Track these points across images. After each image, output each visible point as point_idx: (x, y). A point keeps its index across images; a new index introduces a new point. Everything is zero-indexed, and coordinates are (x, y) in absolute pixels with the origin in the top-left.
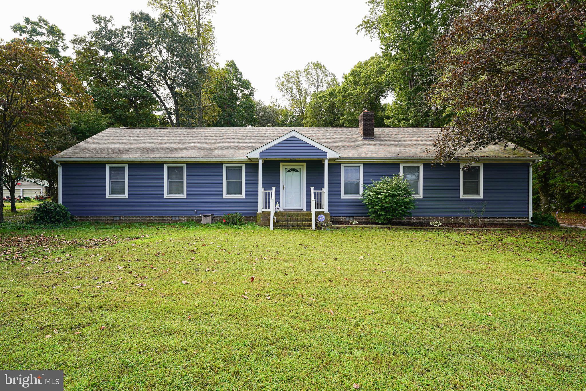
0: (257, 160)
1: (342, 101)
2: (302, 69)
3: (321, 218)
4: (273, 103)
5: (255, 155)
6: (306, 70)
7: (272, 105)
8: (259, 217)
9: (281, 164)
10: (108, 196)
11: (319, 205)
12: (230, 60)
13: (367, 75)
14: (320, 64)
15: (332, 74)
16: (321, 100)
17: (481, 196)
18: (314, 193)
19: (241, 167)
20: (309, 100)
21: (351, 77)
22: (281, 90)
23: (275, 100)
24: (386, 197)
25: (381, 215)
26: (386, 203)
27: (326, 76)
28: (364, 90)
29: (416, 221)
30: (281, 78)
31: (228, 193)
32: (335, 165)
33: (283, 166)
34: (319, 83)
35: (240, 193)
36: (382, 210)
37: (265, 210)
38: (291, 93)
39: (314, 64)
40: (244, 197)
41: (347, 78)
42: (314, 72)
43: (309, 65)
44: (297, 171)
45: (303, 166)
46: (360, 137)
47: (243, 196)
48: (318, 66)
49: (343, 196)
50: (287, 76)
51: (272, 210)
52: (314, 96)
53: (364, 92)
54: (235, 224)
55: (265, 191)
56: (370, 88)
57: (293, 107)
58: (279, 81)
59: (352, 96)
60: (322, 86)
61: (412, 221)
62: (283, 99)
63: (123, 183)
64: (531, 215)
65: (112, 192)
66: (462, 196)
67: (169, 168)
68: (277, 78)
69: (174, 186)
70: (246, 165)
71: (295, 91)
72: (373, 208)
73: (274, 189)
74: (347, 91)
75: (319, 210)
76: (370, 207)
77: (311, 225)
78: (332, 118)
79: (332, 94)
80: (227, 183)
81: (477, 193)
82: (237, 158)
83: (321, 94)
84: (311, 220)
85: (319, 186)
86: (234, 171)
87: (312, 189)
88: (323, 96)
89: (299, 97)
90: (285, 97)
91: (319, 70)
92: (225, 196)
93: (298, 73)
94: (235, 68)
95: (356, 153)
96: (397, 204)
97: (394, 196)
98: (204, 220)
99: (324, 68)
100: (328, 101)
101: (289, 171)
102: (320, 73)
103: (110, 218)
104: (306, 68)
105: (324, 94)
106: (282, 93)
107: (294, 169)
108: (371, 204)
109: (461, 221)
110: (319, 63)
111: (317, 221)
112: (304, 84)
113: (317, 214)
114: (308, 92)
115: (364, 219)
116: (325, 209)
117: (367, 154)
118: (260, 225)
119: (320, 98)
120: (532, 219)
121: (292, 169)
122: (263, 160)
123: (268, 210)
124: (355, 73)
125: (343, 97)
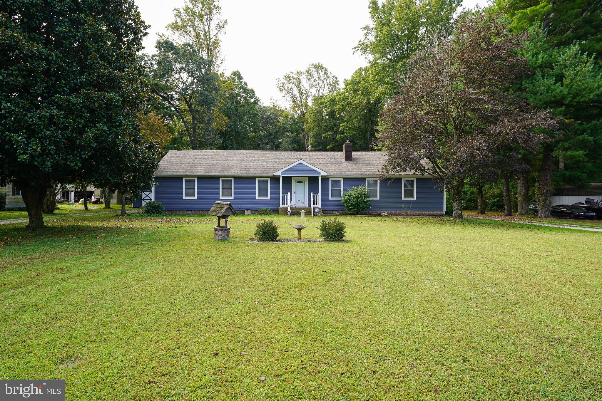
0: (280, 176)
1: (342, 109)
2: (303, 71)
3: (317, 210)
4: (273, 104)
5: (278, 174)
6: (307, 72)
7: (272, 106)
8: (280, 210)
10: (184, 198)
11: (316, 203)
12: (236, 70)
13: (365, 86)
14: (322, 66)
15: (334, 76)
16: (322, 105)
17: (415, 198)
18: (313, 196)
19: (268, 180)
20: (310, 104)
21: (351, 86)
22: (281, 90)
23: (275, 101)
24: (354, 198)
25: (351, 209)
26: (354, 202)
27: (328, 77)
28: (362, 100)
29: (375, 213)
30: (281, 79)
31: (259, 196)
32: (325, 179)
33: (294, 179)
34: (321, 85)
35: (267, 196)
36: (351, 206)
37: (284, 206)
38: (292, 94)
39: (316, 65)
41: (347, 86)
42: (316, 73)
43: (311, 66)
44: (302, 183)
45: (306, 179)
46: (344, 159)
47: (269, 198)
48: (319, 67)
49: (331, 198)
50: (288, 78)
51: (289, 206)
52: (316, 100)
53: (362, 102)
54: (267, 214)
55: (284, 195)
56: (367, 99)
57: (293, 108)
58: (280, 82)
59: (351, 104)
60: (323, 87)
61: (373, 213)
62: (283, 100)
63: (193, 190)
64: (445, 210)
65: (187, 195)
66: (403, 199)
67: (222, 180)
68: (277, 79)
69: (225, 191)
70: (271, 178)
71: (296, 92)
72: (346, 205)
73: (289, 193)
74: (346, 101)
75: (316, 206)
76: (345, 204)
77: (311, 214)
78: (333, 123)
79: (332, 101)
80: (259, 190)
81: (413, 196)
82: (266, 175)
83: (322, 100)
84: (311, 212)
85: (316, 192)
86: (263, 183)
87: (312, 193)
88: (324, 101)
89: (300, 98)
90: (285, 98)
91: (320, 71)
92: (257, 198)
93: (299, 73)
94: (240, 77)
95: (339, 171)
96: (360, 202)
97: (358, 198)
98: (246, 212)
99: (326, 69)
100: (329, 107)
101: (297, 183)
102: (322, 74)
103: (185, 212)
104: (308, 69)
105: (326, 100)
106: (282, 94)
107: (301, 181)
108: (346, 202)
109: (403, 214)
110: (320, 64)
111: (314, 212)
112: (305, 84)
113: (314, 208)
114: (309, 93)
115: (343, 212)
116: (319, 206)
117: (345, 172)
118: (281, 215)
119: (321, 103)
120: (445, 212)
121: (299, 181)
122: (283, 177)
123: (286, 206)
124: (354, 82)
125: (342, 105)
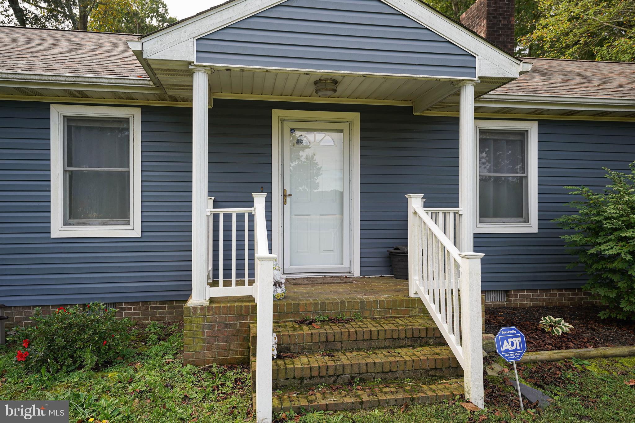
9: (276, 114)
19: (127, 120)
31: (73, 216)
33: (283, 120)
35: (122, 215)
40: (137, 233)
45: (350, 123)
47: (133, 230)
55: (221, 211)
70: (147, 112)
80: (71, 177)
86: (99, 136)
92: (59, 229)
